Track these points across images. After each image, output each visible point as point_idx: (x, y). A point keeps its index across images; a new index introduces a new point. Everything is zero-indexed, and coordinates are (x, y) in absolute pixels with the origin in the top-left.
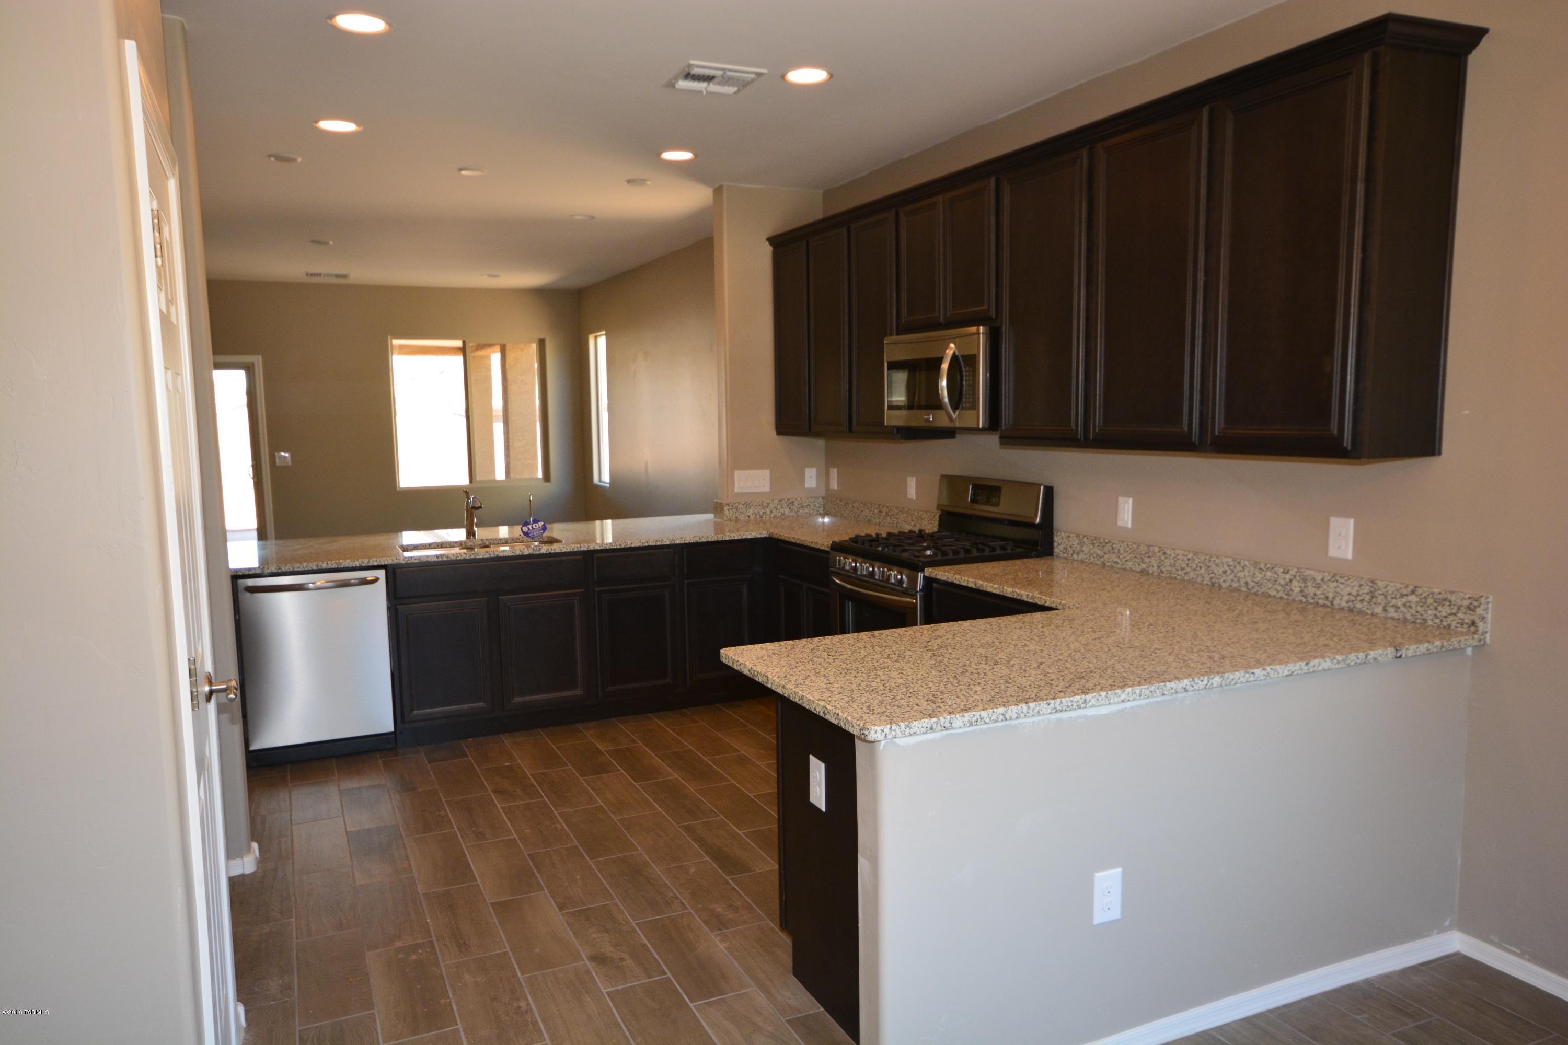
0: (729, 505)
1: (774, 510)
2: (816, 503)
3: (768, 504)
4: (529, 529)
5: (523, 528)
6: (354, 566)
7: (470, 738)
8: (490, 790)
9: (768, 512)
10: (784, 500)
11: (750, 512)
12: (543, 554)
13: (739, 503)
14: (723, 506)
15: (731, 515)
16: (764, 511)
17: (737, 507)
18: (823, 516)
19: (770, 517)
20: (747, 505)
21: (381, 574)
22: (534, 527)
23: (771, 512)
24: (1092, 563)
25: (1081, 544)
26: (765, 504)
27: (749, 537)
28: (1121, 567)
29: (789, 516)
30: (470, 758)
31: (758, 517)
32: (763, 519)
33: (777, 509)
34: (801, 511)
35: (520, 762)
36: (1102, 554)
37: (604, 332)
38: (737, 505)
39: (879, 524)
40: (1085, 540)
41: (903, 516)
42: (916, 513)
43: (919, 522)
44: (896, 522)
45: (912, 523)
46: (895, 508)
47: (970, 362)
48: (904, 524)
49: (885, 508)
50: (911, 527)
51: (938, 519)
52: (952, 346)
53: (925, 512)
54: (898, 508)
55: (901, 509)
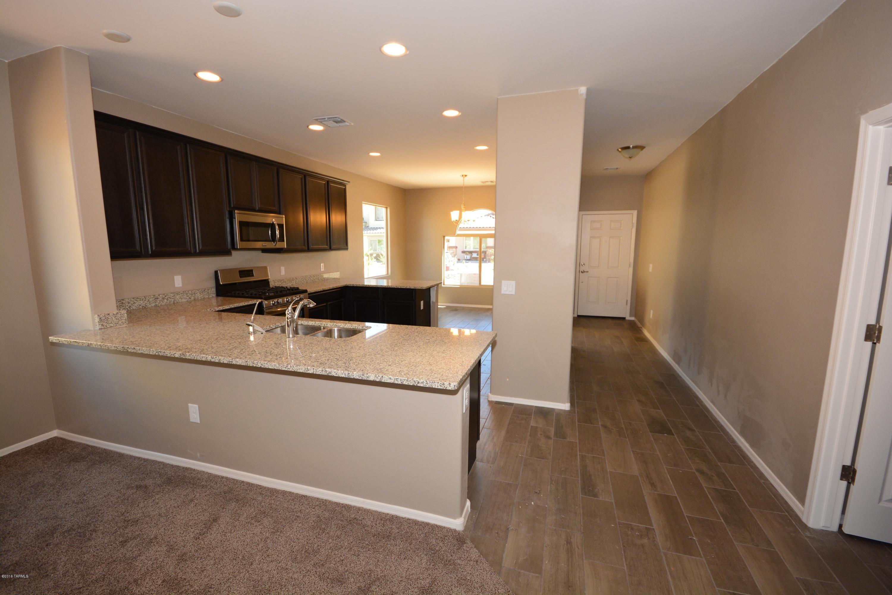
39: (156, 306)
40: (276, 281)
41: (179, 296)
42: (190, 292)
43: (194, 296)
44: (173, 300)
45: (188, 298)
46: (171, 293)
47: (281, 226)
48: (180, 300)
49: (160, 296)
50: (187, 300)
51: (214, 290)
52: (274, 220)
53: (197, 290)
54: (174, 293)
55: (177, 293)
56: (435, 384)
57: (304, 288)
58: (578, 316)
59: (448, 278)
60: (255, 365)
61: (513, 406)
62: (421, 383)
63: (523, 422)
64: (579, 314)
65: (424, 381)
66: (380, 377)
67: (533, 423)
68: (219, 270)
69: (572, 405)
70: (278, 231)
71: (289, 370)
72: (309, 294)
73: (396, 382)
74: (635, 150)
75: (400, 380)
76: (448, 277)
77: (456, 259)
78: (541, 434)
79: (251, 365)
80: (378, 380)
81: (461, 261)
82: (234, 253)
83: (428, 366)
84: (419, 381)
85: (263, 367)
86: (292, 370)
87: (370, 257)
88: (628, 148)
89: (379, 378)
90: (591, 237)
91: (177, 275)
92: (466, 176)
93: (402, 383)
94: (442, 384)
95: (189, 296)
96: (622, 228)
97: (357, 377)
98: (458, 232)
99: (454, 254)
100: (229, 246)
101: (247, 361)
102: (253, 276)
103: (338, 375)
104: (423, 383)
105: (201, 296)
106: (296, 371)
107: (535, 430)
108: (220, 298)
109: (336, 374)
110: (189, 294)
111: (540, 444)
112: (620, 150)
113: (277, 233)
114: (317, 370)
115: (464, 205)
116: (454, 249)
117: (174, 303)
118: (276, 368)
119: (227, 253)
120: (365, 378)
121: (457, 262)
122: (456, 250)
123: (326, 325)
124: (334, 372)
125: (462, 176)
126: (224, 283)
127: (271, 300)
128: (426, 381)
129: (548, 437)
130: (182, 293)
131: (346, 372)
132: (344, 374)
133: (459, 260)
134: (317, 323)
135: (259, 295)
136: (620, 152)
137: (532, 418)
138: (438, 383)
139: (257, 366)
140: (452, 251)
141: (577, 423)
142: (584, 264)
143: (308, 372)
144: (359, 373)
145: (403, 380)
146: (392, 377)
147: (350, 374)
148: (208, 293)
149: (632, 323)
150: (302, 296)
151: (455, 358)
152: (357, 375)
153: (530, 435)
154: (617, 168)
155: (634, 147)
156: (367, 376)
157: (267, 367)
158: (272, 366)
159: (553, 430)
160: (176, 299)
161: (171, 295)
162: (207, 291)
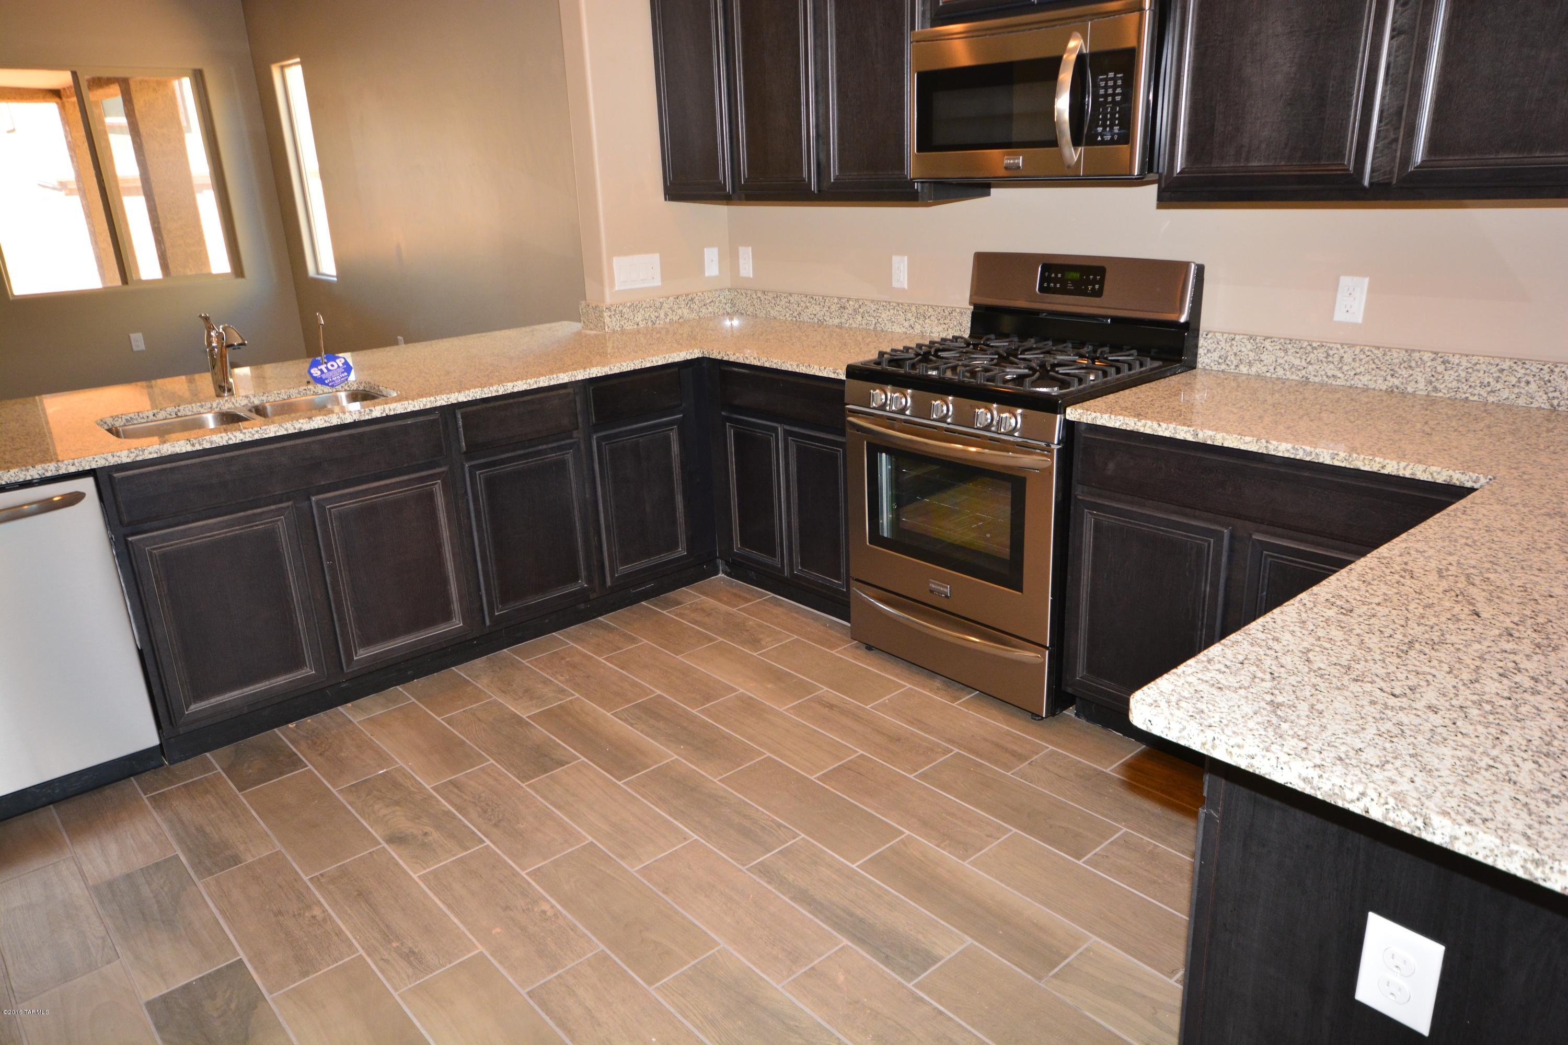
0: (610, 310)
1: (670, 313)
2: (722, 297)
3: (661, 303)
4: (321, 370)
5: (312, 371)
6: (29, 478)
7: (291, 721)
8: (381, 841)
9: (662, 316)
10: (682, 296)
11: (639, 318)
12: (377, 418)
13: (624, 305)
14: (602, 312)
15: (614, 324)
16: (657, 314)
17: (621, 312)
18: (731, 316)
19: (665, 322)
20: (634, 307)
21: (87, 485)
22: (329, 365)
23: (666, 315)
24: (1278, 379)
25: (1259, 350)
26: (658, 304)
27: (677, 359)
28: (1343, 383)
29: (689, 320)
30: (310, 767)
31: (650, 324)
32: (657, 325)
33: (673, 311)
34: (704, 310)
35: (401, 763)
36: (1304, 364)
37: (298, 60)
38: (621, 308)
39: (840, 326)
41: (888, 313)
42: (913, 309)
43: (921, 322)
44: (874, 322)
45: (906, 324)
46: (873, 301)
48: (889, 325)
49: (851, 302)
50: (904, 330)
52: (1077, 37)
53: (932, 307)
54: (878, 302)
55: (884, 304)
91: (900, 251)
95: (909, 320)
102: (1099, 294)
105: (941, 328)
162: (958, 318)
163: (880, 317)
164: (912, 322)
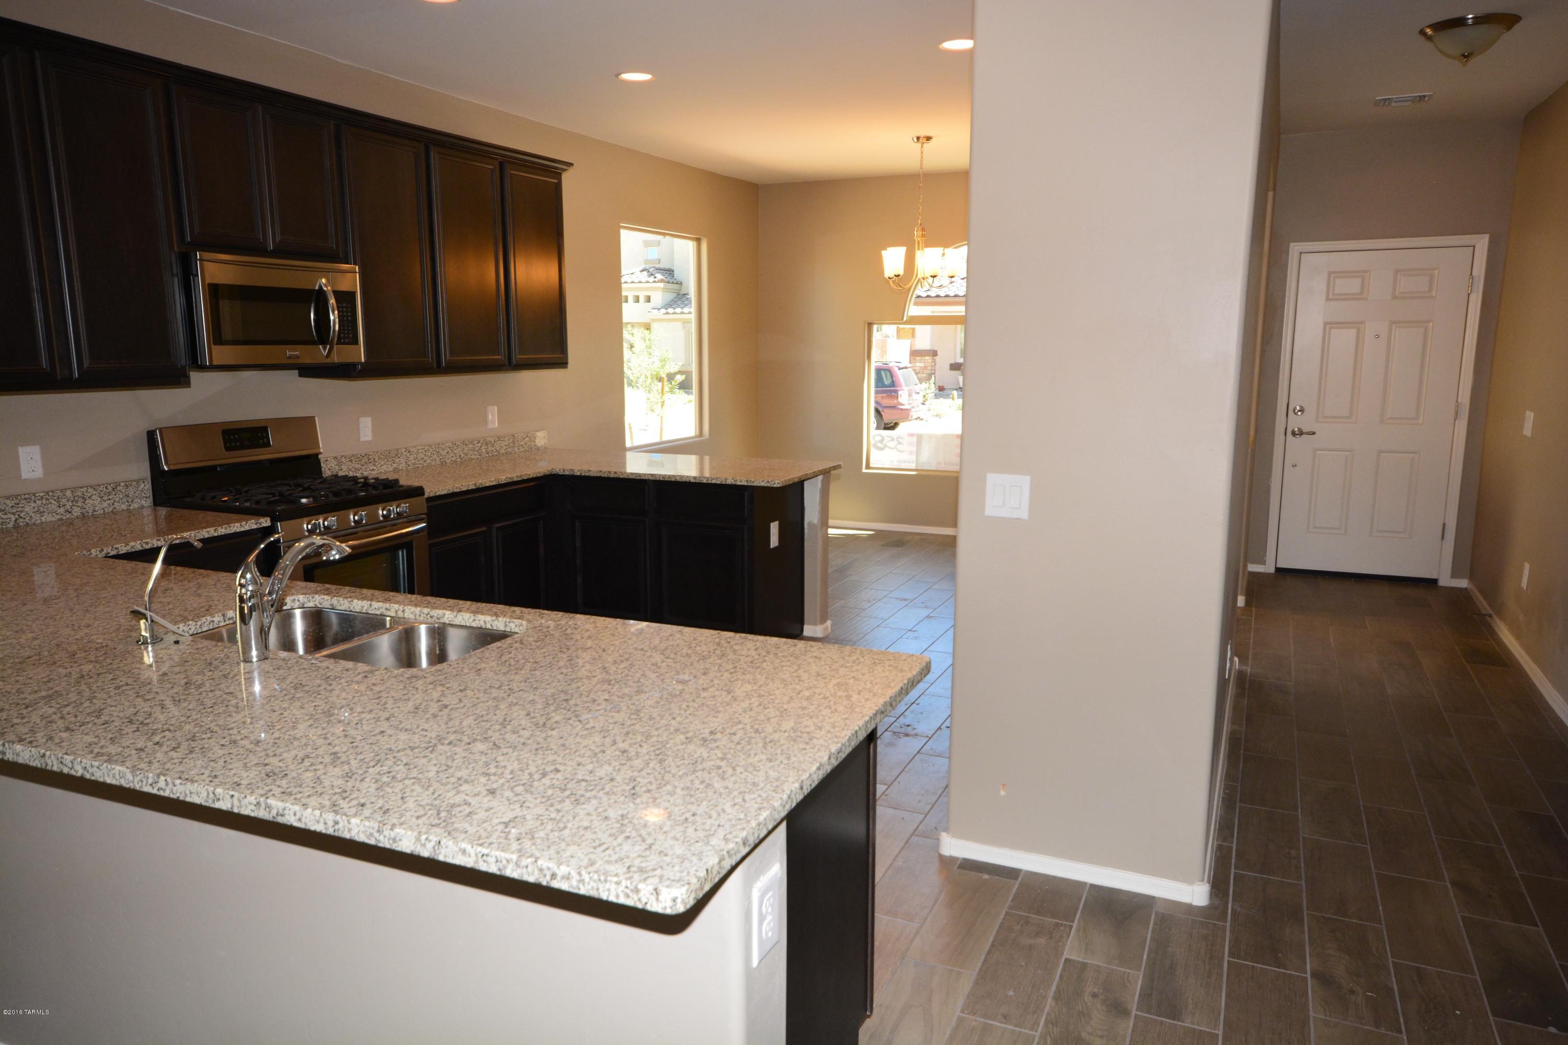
40: (343, 459)
41: (33, 505)
42: (68, 493)
43: (80, 504)
44: (13, 519)
45: (62, 510)
46: (8, 498)
47: (345, 299)
48: (37, 517)
50: (58, 517)
51: (147, 486)
52: (324, 281)
53: (91, 487)
54: (16, 496)
55: (26, 496)
56: (608, 886)
57: (416, 483)
58: (1278, 570)
59: (882, 449)
60: (66, 770)
61: (1016, 879)
62: (563, 877)
63: (1042, 941)
64: (1282, 564)
65: (574, 873)
66: (433, 844)
67: (1072, 950)
68: (160, 429)
69: (1218, 886)
70: (336, 312)
71: (162, 793)
72: (429, 500)
73: (483, 867)
74: (1483, 28)
75: (494, 860)
76: (880, 445)
77: (933, 386)
78: (1094, 995)
79: (55, 768)
80: (425, 854)
81: (949, 392)
82: (194, 376)
83: (622, 799)
84: (555, 869)
85: (88, 776)
86: (172, 796)
87: (666, 383)
88: (1459, 22)
89: (430, 846)
90: (1326, 324)
91: (28, 442)
92: (929, 138)
93: (500, 870)
94: (632, 891)
95: (65, 505)
96: (1434, 294)
97: (362, 838)
98: (914, 310)
99: (929, 372)
100: (183, 359)
101: (44, 756)
102: (268, 445)
103: (306, 824)
104: (567, 877)
105: (105, 504)
106: (181, 798)
107: (1076, 971)
108: (163, 511)
109: (300, 820)
110: (64, 501)
111: (1084, 1035)
112: (1429, 31)
113: (332, 318)
114: (245, 802)
115: (923, 230)
116: (928, 359)
117: (16, 527)
118: (124, 783)
119: (179, 379)
120: (385, 843)
121: (937, 396)
122: (934, 361)
123: (400, 614)
124: (292, 814)
125: (918, 138)
126: (173, 467)
127: (305, 520)
128: (580, 874)
129: (1118, 1009)
130: (42, 498)
131: (330, 817)
132: (322, 821)
133: (941, 389)
134: (376, 605)
135: (269, 503)
136: (1429, 38)
137: (1074, 929)
138: (618, 883)
139: (73, 773)
140: (922, 365)
141: (1226, 958)
142: (1302, 410)
143: (217, 805)
144: (367, 824)
145: (504, 862)
146: (468, 847)
147: (340, 826)
148: (128, 496)
149: (1458, 598)
150: (404, 506)
151: (734, 769)
152: (362, 828)
153: (1057, 998)
154: (1422, 98)
155: (1478, 20)
156: (393, 834)
157: (101, 780)
158: (114, 777)
159: (1138, 980)
160: (22, 515)
161: (8, 502)
162: (123, 491)
163: (21, 512)
164: (68, 507)
